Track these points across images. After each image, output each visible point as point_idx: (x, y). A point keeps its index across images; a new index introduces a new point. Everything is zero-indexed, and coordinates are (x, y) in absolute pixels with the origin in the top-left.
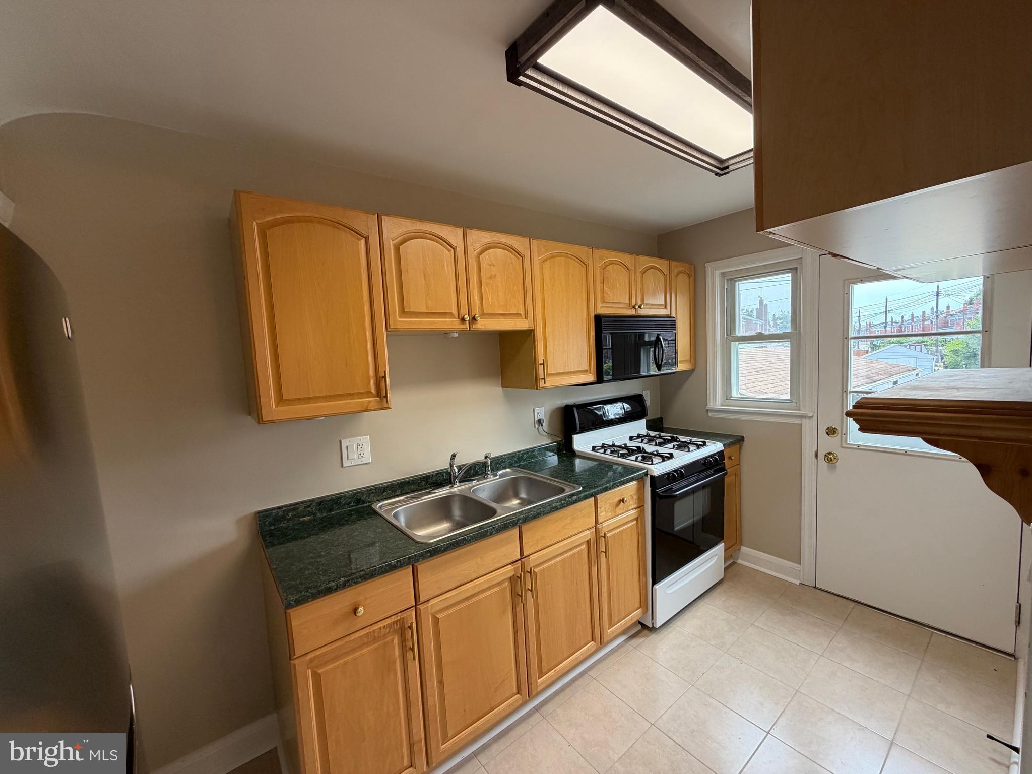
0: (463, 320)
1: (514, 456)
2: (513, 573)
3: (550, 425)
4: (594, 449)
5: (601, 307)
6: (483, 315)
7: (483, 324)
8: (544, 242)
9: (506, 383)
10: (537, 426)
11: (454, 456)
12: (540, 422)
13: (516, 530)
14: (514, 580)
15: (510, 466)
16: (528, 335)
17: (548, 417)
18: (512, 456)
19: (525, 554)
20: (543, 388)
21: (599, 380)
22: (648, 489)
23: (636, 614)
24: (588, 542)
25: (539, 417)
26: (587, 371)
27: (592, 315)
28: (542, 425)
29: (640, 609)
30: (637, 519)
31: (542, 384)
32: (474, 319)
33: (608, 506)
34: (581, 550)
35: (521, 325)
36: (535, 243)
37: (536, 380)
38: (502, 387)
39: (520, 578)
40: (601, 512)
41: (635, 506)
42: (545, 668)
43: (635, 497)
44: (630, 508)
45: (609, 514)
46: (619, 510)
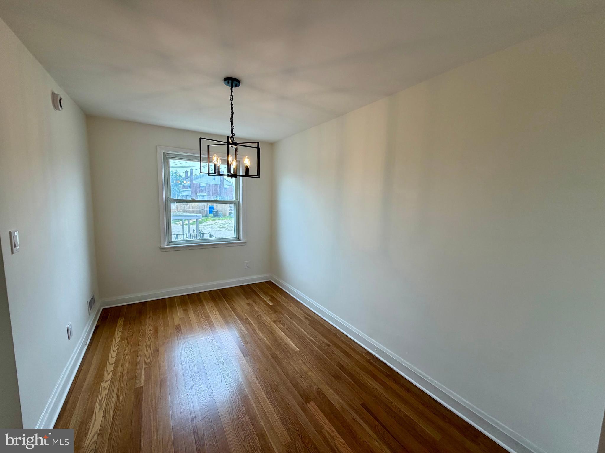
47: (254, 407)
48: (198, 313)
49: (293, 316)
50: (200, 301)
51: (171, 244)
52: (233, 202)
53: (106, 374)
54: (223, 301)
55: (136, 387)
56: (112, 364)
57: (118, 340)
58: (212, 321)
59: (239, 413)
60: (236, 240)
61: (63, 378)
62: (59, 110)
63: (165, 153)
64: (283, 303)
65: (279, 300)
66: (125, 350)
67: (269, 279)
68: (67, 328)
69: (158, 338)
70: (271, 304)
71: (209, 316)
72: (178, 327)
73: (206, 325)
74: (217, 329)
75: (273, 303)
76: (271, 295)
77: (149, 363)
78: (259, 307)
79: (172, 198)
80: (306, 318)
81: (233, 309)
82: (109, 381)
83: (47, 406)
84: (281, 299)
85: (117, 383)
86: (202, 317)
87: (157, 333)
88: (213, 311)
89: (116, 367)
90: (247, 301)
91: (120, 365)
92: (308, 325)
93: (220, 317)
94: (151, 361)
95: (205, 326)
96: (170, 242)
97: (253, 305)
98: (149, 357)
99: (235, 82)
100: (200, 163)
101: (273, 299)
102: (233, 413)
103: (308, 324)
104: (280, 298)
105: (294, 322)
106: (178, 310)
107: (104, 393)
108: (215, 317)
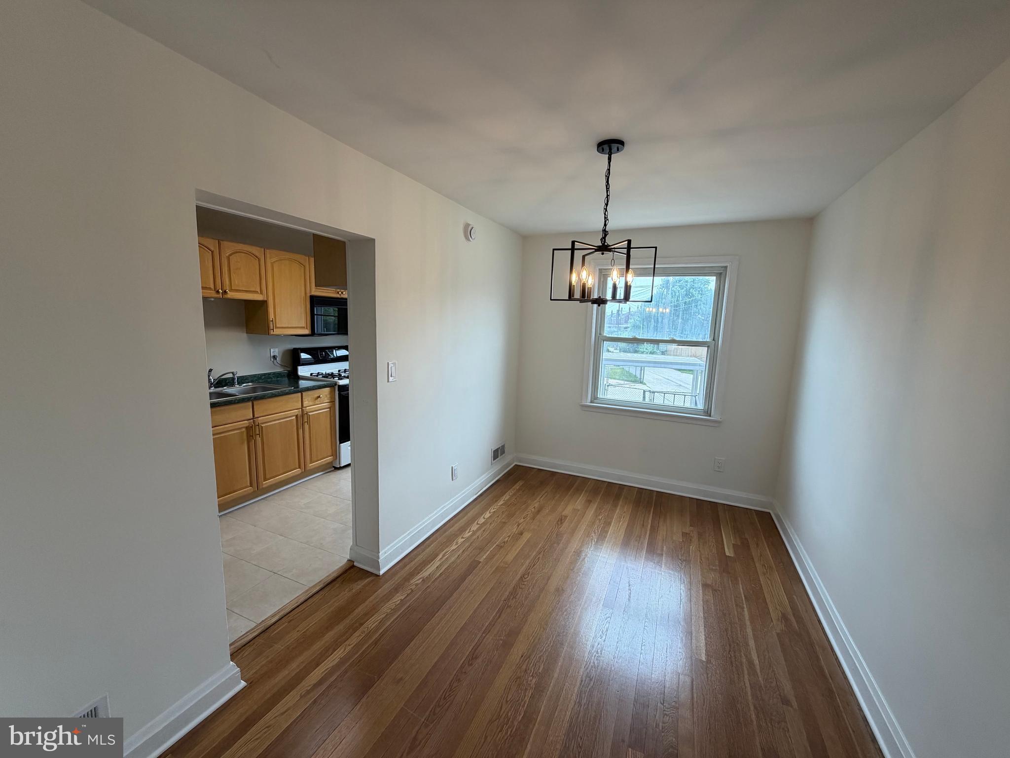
0: (218, 292)
1: (255, 377)
2: (248, 425)
3: (282, 360)
4: (311, 374)
5: (315, 291)
6: (231, 290)
7: (231, 295)
8: (274, 251)
9: (249, 331)
10: (272, 360)
11: (210, 370)
12: (275, 357)
13: (250, 404)
14: (248, 429)
15: (252, 382)
16: (263, 304)
17: (281, 354)
18: (254, 376)
19: (256, 416)
20: (273, 335)
21: (313, 334)
22: (337, 392)
23: (330, 459)
24: (297, 416)
25: (274, 354)
26: (304, 327)
27: (308, 295)
28: (276, 359)
29: (332, 457)
30: (330, 408)
31: (272, 332)
32: (225, 292)
33: (310, 399)
34: (292, 419)
35: (259, 297)
36: (268, 251)
37: (268, 330)
38: (247, 333)
39: (252, 427)
40: (305, 401)
41: (328, 401)
42: (268, 477)
43: (328, 396)
44: (325, 401)
45: (311, 403)
46: (317, 402)
47: (553, 676)
48: (601, 512)
49: (757, 597)
50: (617, 497)
51: (596, 401)
52: (706, 344)
53: (468, 531)
54: (650, 511)
55: (476, 559)
56: (479, 524)
57: (501, 502)
58: (607, 532)
59: (532, 667)
60: (702, 413)
61: (436, 514)
62: (469, 240)
63: (601, 269)
64: (757, 565)
65: (755, 553)
66: (498, 517)
67: (767, 508)
68: (452, 467)
69: (534, 520)
70: (728, 554)
71: (610, 524)
72: (563, 518)
73: (595, 533)
74: (604, 545)
75: (735, 553)
76: (746, 539)
77: (504, 542)
78: (699, 547)
79: (605, 335)
80: (784, 617)
81: (654, 530)
82: (464, 539)
83: (411, 530)
84: (761, 555)
85: (467, 545)
86: (600, 520)
87: (538, 514)
88: (622, 519)
89: (478, 530)
90: (688, 529)
91: (483, 529)
92: (774, 633)
93: (622, 533)
94: (507, 541)
95: (593, 534)
96: (595, 398)
97: (693, 540)
98: (509, 536)
99: (614, 146)
100: (652, 277)
101: (743, 547)
102: (526, 660)
103: (778, 631)
104: (761, 552)
105: (746, 610)
106: (582, 495)
107: (454, 547)
108: (617, 528)
